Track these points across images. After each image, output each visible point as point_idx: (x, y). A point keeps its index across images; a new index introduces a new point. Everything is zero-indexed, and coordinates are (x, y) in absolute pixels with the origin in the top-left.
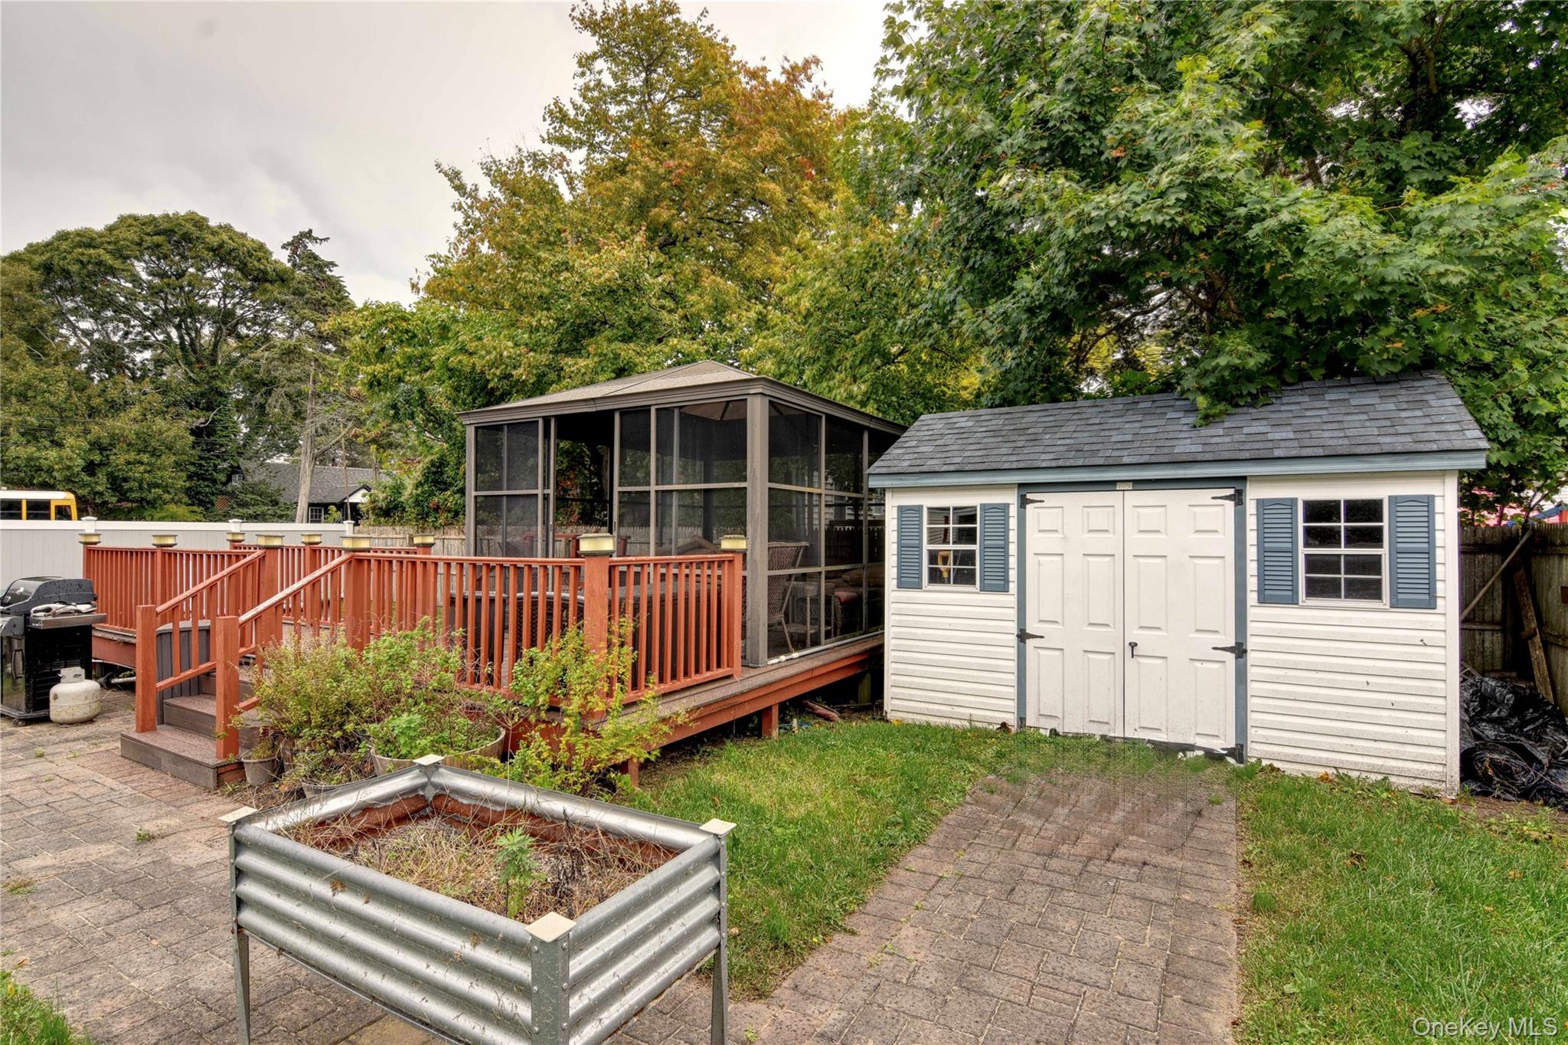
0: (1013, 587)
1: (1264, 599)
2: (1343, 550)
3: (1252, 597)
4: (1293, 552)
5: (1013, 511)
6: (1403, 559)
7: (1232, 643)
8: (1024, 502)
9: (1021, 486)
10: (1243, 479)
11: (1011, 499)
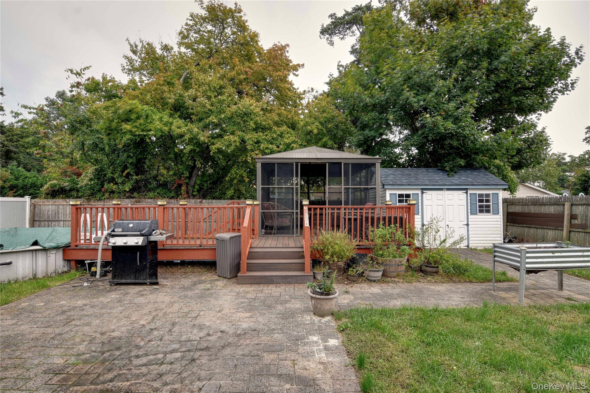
0: (420, 214)
1: (471, 214)
2: (484, 204)
3: (469, 214)
4: (476, 204)
5: (420, 195)
6: (494, 205)
7: (466, 223)
8: (423, 193)
9: (422, 189)
10: (467, 189)
11: (419, 192)
